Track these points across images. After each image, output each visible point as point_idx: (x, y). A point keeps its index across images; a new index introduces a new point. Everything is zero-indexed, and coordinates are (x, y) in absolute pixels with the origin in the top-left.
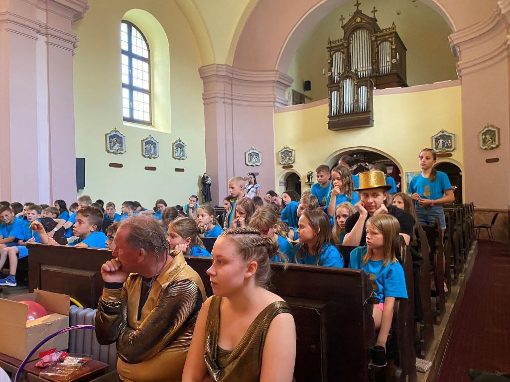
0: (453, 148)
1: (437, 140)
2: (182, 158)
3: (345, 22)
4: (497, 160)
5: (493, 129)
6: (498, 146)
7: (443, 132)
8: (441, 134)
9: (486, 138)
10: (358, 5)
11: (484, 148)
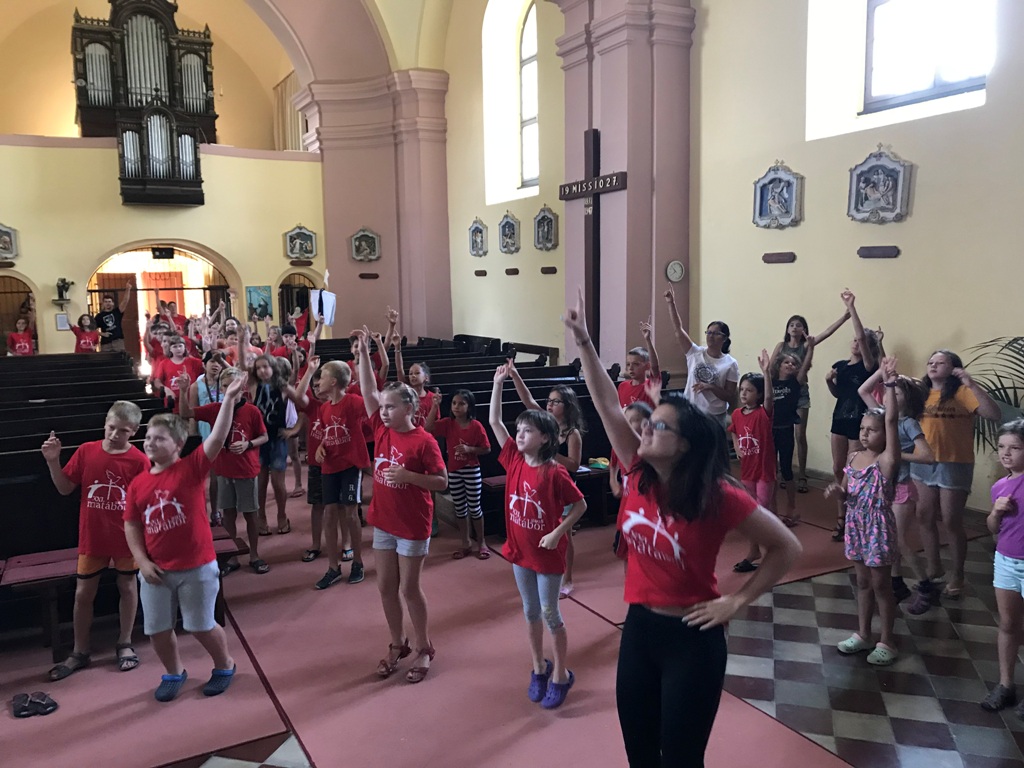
1: (292, 239)
4: (375, 276)
7: (300, 228)
8: (298, 231)
9: (360, 245)
11: (359, 258)
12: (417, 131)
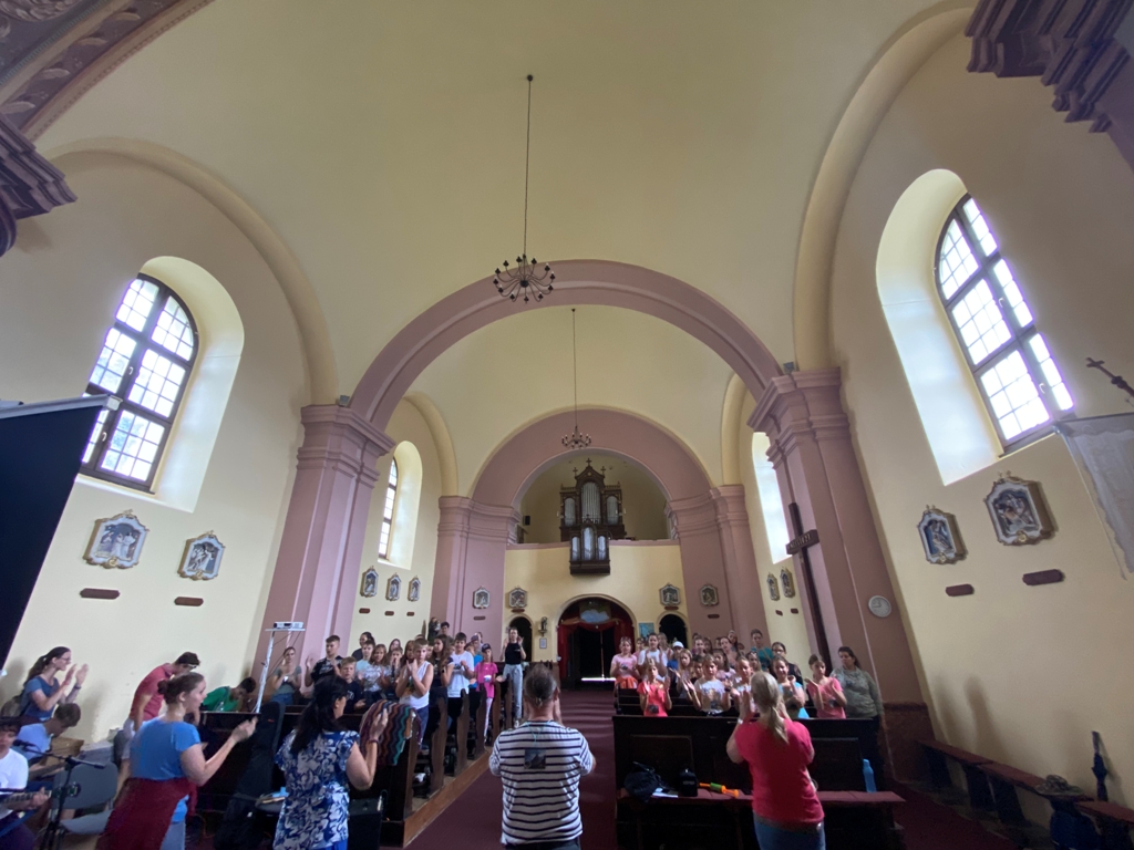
0: (679, 601)
1: (665, 592)
2: (415, 599)
3: (578, 473)
4: (717, 616)
5: (711, 588)
6: (717, 604)
8: (667, 587)
9: (706, 595)
10: (589, 461)
11: (705, 604)
12: (728, 521)
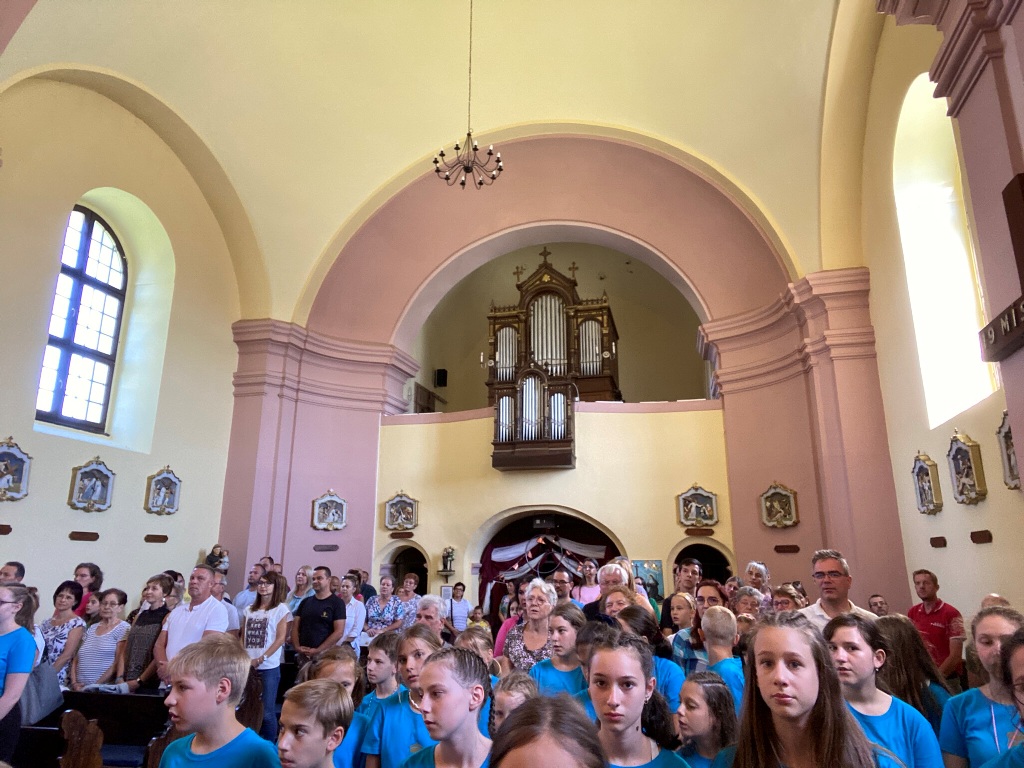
0: (715, 520)
1: (687, 502)
2: (167, 510)
3: (524, 278)
5: (784, 493)
6: (796, 524)
7: (697, 489)
8: (693, 492)
9: (772, 506)
10: (545, 254)
11: (771, 524)
12: (828, 349)
